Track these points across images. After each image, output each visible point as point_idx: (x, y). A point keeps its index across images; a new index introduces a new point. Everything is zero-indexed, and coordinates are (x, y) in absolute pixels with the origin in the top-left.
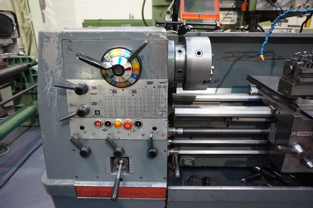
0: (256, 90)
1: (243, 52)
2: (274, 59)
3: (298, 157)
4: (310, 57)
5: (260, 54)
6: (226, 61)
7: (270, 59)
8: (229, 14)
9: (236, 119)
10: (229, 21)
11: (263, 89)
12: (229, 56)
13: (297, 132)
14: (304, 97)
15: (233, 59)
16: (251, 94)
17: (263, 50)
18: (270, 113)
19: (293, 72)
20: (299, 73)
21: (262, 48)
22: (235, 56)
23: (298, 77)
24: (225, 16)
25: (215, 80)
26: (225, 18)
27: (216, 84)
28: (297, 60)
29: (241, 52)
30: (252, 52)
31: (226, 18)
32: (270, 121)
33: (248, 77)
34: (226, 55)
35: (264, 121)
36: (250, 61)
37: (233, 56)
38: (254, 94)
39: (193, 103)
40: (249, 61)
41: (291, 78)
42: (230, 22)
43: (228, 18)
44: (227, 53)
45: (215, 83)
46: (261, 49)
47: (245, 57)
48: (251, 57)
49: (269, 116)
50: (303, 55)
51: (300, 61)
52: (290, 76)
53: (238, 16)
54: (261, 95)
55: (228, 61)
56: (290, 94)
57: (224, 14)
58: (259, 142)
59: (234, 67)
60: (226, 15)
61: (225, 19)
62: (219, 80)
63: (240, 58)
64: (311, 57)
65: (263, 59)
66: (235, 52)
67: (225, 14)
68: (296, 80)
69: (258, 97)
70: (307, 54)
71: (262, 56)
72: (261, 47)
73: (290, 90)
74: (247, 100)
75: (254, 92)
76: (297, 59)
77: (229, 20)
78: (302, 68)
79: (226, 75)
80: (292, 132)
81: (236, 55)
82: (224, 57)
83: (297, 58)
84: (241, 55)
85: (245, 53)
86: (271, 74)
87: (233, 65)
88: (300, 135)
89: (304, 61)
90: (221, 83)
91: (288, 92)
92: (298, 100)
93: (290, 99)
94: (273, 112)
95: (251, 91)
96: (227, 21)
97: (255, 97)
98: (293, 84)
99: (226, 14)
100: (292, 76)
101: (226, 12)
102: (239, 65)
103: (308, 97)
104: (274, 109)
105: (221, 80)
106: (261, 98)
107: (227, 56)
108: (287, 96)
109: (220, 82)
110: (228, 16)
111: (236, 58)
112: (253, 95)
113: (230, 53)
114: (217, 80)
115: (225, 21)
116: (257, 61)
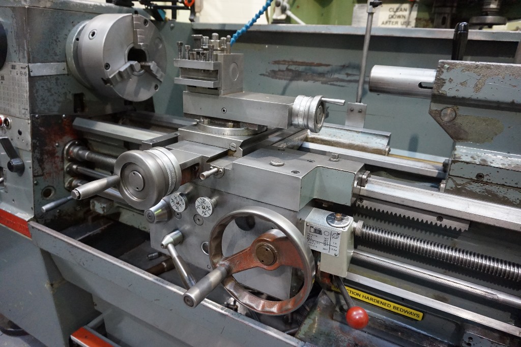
6: (277, 78)
8: (401, 10)
10: (399, 23)
12: (282, 69)
22: (292, 71)
24: (392, 13)
26: (392, 17)
29: (302, 63)
30: (320, 65)
31: (394, 17)
34: (276, 68)
36: (317, 81)
37: (288, 70)
40: (315, 81)
42: (402, 25)
43: (399, 17)
44: (277, 63)
47: (308, 74)
48: (320, 74)
53: (417, 15)
55: (280, 79)
57: (391, 10)
60: (395, 12)
61: (392, 20)
63: (299, 75)
66: (291, 61)
67: (393, 9)
77: (401, 20)
81: (293, 68)
82: (273, 71)
84: (301, 68)
85: (308, 65)
96: (397, 23)
99: (395, 10)
101: (395, 6)
107: (277, 70)
110: (399, 13)
111: (293, 74)
113: (283, 64)
115: (393, 23)
116: (332, 83)
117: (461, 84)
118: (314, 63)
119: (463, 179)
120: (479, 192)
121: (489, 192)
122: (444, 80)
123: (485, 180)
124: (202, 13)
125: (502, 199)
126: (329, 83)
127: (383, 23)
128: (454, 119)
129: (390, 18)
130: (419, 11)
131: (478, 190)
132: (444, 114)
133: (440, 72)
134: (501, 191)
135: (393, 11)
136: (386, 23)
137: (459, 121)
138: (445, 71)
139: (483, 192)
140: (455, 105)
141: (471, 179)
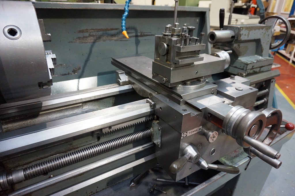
0: (126, 78)
1: (102, 29)
2: (137, 36)
3: (193, 162)
4: (185, 30)
5: (122, 31)
6: (83, 43)
7: (133, 36)
9: (108, 128)
11: (133, 75)
12: (85, 36)
13: (187, 133)
14: (184, 83)
15: (91, 40)
16: (121, 84)
17: (125, 24)
18: (150, 110)
19: (168, 52)
20: (177, 52)
21: (124, 22)
22: (93, 36)
23: (176, 59)
25: (74, 69)
27: (76, 73)
28: (170, 36)
29: (100, 29)
30: (112, 29)
32: (150, 119)
33: (113, 61)
34: (81, 35)
35: (144, 121)
36: (112, 40)
37: (90, 36)
38: (125, 83)
39: (41, 113)
40: (110, 40)
41: (167, 61)
44: (82, 31)
45: (74, 73)
46: (122, 23)
47: (105, 36)
48: (113, 35)
49: (149, 114)
50: (175, 27)
51: (173, 36)
52: (166, 57)
54: (133, 84)
55: (85, 43)
56: (170, 83)
58: (143, 148)
59: (94, 49)
62: (79, 69)
63: (99, 38)
64: (187, 29)
65: (127, 37)
66: (92, 29)
68: (173, 63)
69: (129, 86)
70: (179, 26)
71: (125, 32)
72: (122, 20)
73: (168, 76)
74: (118, 93)
75: (124, 80)
76: (169, 34)
78: (178, 45)
79: (87, 61)
80: (182, 134)
81: (94, 34)
82: (79, 38)
83: (170, 32)
84: (100, 33)
85: (104, 31)
86: (137, 54)
87: (92, 46)
88: (191, 134)
89: (178, 36)
90: (83, 72)
91: (166, 80)
92: (178, 88)
93: (171, 88)
94: (152, 107)
95: (119, 80)
97: (126, 87)
98: (172, 69)
100: (167, 57)
102: (100, 45)
103: (189, 82)
104: (153, 103)
105: (81, 68)
106: (133, 87)
107: (82, 37)
108: (166, 85)
109: (80, 71)
111: (95, 38)
112: (123, 85)
113: (85, 32)
114: (76, 69)
116: (121, 39)
117: (245, 35)
118: (108, 29)
122: (241, 34)
126: (119, 40)
132: (237, 47)
137: (240, 49)
138: (241, 31)
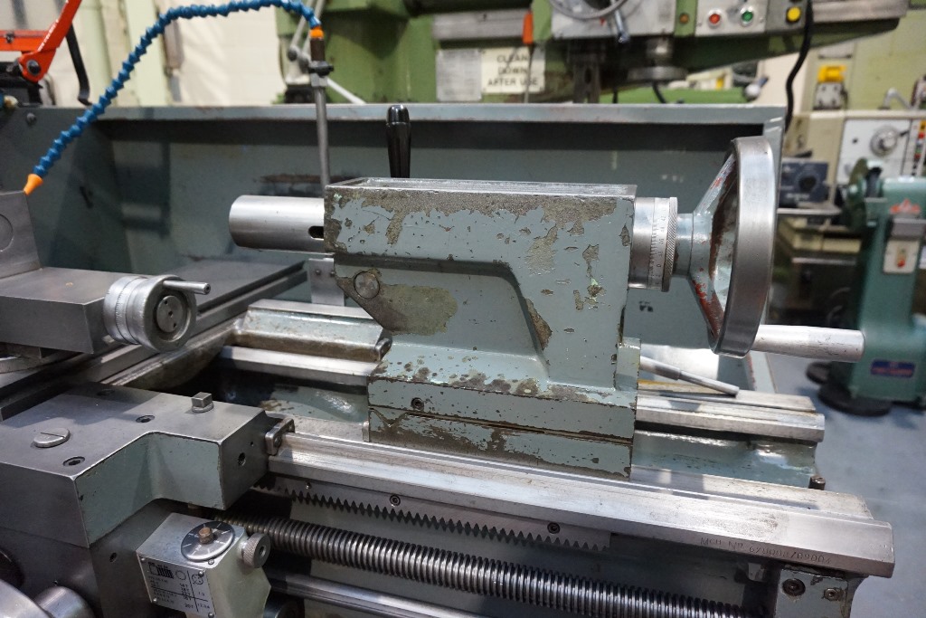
8: (518, 59)
10: (518, 83)
24: (503, 65)
26: (504, 71)
31: (508, 70)
42: (522, 85)
43: (516, 71)
53: (547, 66)
57: (501, 59)
60: (508, 62)
61: (506, 77)
67: (504, 57)
77: (520, 77)
96: (513, 81)
99: (507, 58)
101: (507, 52)
110: (514, 65)
115: (506, 82)
117: (366, 229)
119: (393, 411)
120: (424, 432)
121: (439, 431)
122: (337, 222)
123: (426, 410)
124: (185, 67)
125: (462, 443)
127: (490, 83)
128: (378, 292)
129: (500, 74)
130: (548, 59)
131: (420, 430)
132: (361, 284)
133: (329, 208)
134: (457, 429)
135: (504, 60)
136: (496, 82)
137: (386, 296)
138: (336, 206)
139: (430, 432)
140: (372, 266)
141: (405, 409)
